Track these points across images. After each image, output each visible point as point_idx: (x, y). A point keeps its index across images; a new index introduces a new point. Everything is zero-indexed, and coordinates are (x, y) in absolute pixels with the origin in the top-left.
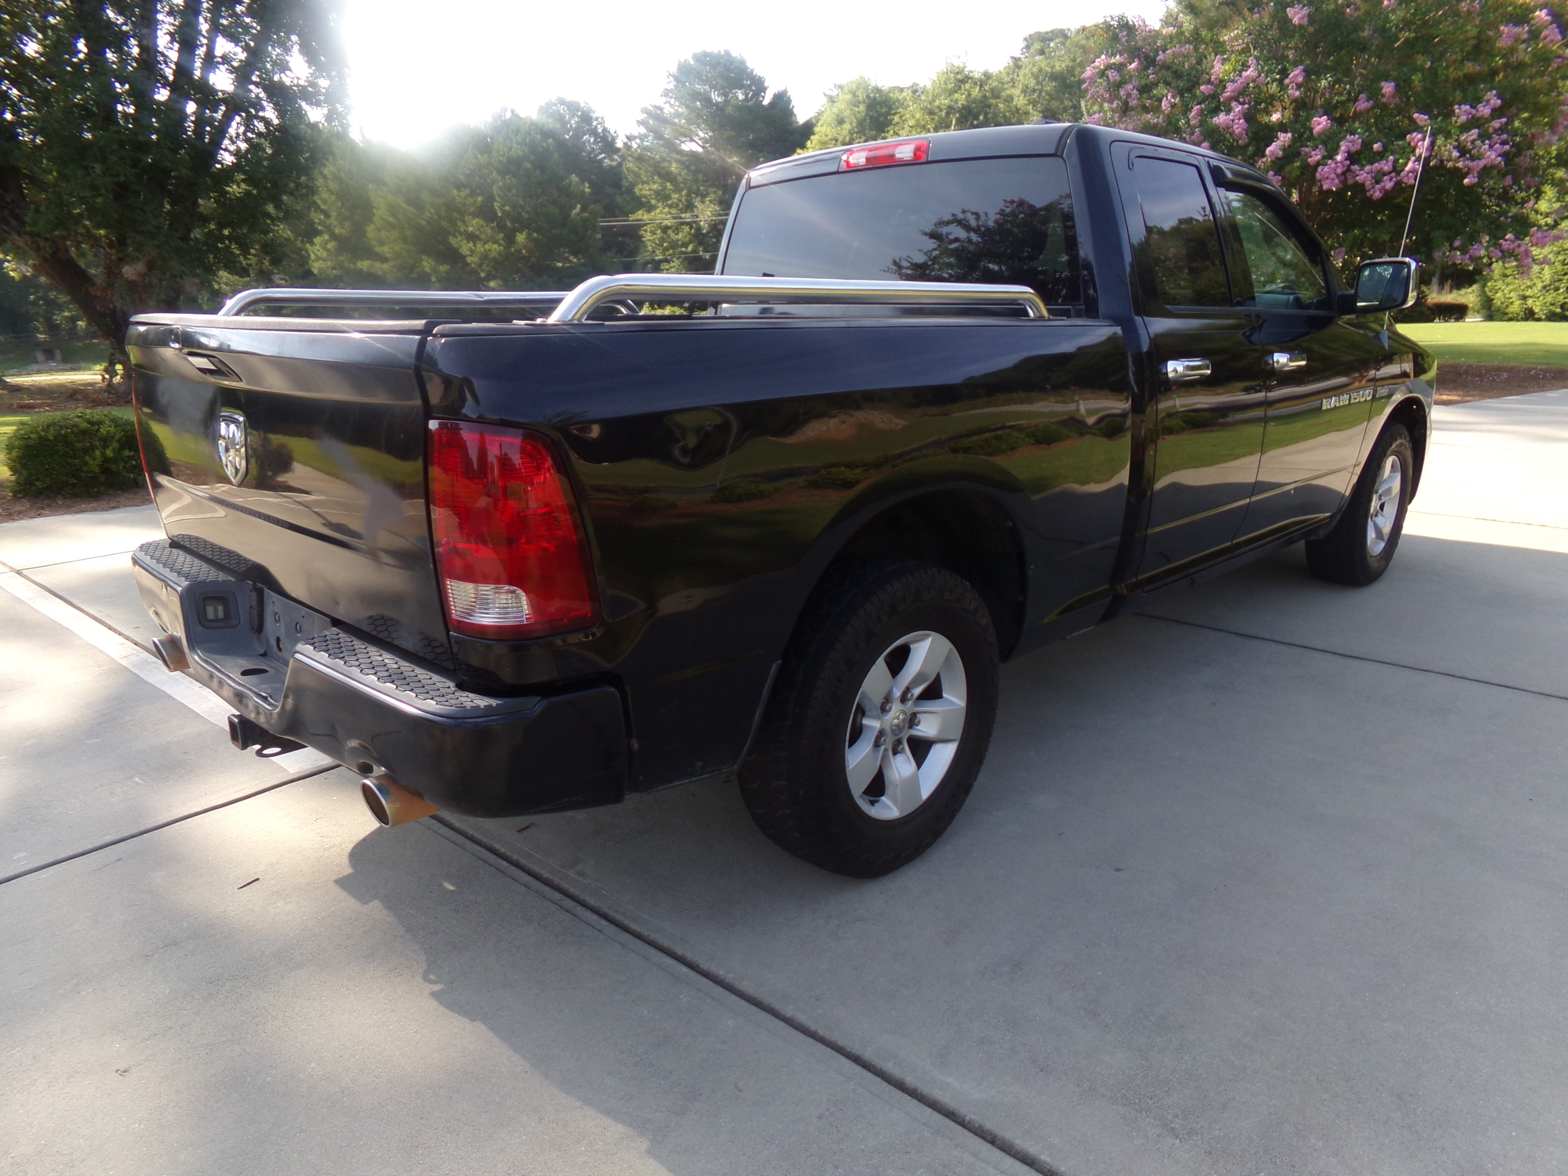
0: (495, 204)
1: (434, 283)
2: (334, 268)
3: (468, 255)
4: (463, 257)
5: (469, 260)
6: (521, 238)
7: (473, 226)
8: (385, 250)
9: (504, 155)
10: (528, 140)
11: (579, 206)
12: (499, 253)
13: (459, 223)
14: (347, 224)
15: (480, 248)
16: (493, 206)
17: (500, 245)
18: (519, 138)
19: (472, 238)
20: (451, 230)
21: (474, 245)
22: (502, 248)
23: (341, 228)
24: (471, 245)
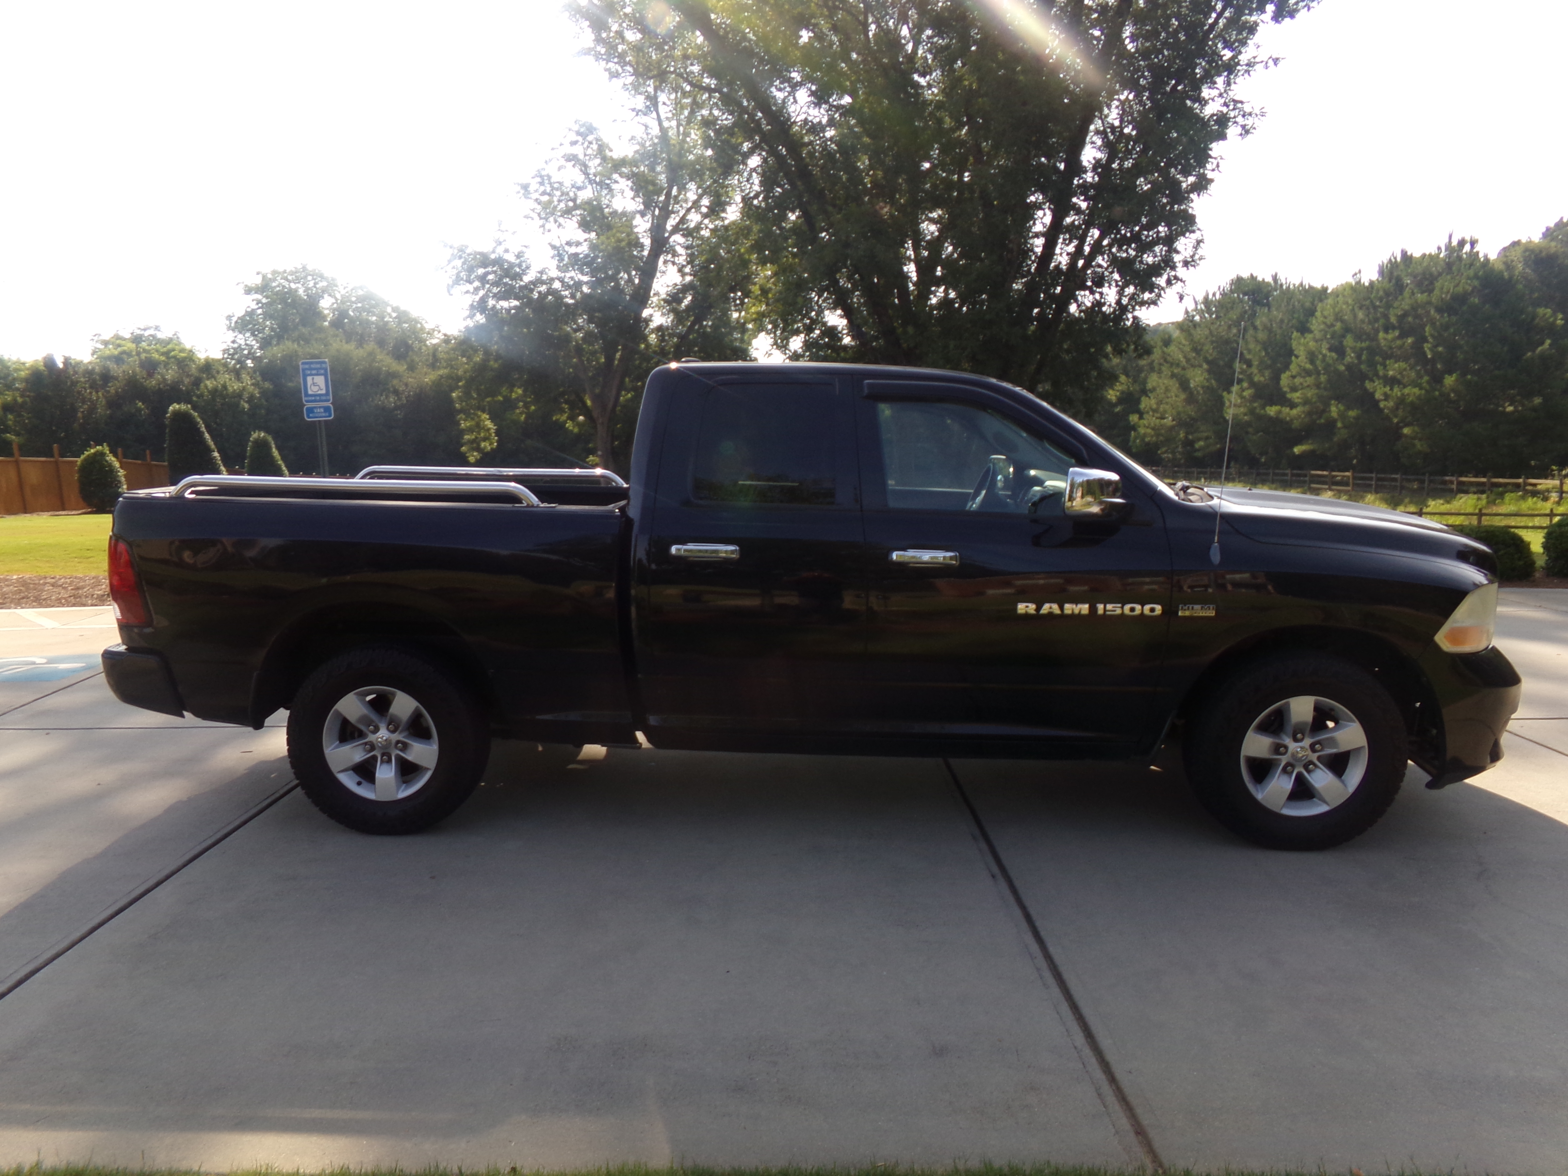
0: (1425, 345)
1: (1339, 429)
2: (1245, 414)
3: (1382, 400)
4: (1377, 402)
5: (1382, 405)
6: (1449, 380)
7: (1394, 370)
8: (1296, 396)
9: (1448, 292)
10: (1481, 273)
11: (1548, 342)
12: (1419, 397)
13: (1379, 367)
14: (1267, 373)
15: (1397, 391)
16: (1423, 348)
17: (1421, 389)
18: (1471, 272)
19: (1392, 382)
20: (1370, 374)
21: (1391, 389)
22: (1423, 392)
23: (1261, 376)
24: (1388, 389)
